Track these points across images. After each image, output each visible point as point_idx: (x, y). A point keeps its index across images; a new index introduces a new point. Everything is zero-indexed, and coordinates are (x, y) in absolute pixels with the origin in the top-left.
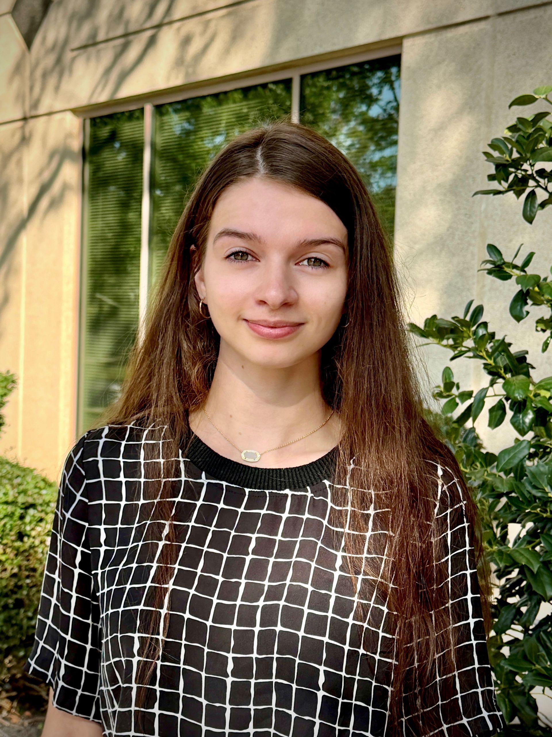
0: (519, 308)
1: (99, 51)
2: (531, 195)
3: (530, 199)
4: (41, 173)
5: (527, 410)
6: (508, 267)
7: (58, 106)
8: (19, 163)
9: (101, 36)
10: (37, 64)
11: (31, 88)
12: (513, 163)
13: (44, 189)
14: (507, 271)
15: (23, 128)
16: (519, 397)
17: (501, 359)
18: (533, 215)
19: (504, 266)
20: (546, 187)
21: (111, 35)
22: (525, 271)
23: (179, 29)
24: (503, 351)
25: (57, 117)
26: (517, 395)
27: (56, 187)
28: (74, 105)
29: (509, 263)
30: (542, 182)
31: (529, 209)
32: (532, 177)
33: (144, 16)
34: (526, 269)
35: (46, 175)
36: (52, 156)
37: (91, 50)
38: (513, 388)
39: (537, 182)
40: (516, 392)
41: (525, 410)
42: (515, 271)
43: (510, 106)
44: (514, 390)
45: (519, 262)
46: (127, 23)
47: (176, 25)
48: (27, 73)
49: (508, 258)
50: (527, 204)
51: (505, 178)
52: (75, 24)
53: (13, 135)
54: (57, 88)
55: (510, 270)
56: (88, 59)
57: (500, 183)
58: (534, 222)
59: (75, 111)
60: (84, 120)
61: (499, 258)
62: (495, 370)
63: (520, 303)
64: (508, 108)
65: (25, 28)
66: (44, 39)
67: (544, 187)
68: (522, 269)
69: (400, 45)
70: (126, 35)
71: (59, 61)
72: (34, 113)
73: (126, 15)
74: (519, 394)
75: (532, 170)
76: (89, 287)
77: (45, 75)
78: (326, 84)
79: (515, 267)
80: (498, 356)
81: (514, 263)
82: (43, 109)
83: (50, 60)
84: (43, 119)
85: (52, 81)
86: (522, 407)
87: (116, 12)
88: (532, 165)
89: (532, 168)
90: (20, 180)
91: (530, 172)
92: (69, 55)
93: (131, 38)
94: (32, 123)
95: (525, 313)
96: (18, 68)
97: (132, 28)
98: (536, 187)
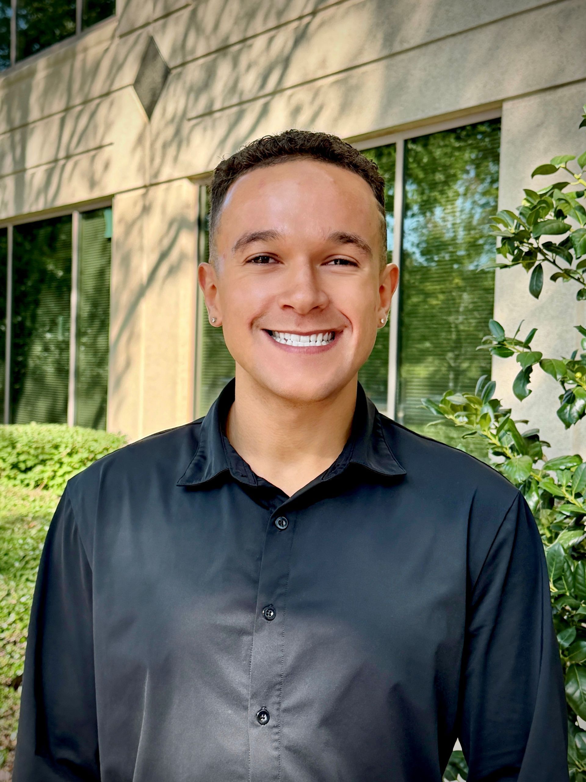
0: (521, 386)
1: (214, 121)
2: (538, 268)
3: (536, 273)
4: (161, 240)
5: (532, 492)
6: (511, 343)
7: (176, 175)
8: (141, 231)
9: (217, 105)
10: (158, 135)
11: (152, 160)
12: (516, 237)
13: (164, 256)
14: (509, 348)
15: (145, 195)
16: (519, 480)
17: (507, 439)
18: (538, 289)
19: (505, 342)
20: (554, 261)
21: (227, 104)
22: (529, 348)
23: (291, 96)
24: (509, 430)
25: (176, 184)
26: (517, 477)
27: (174, 255)
28: (190, 173)
29: (510, 339)
30: (550, 255)
31: (535, 283)
32: (538, 249)
33: (257, 87)
34: (530, 345)
35: (166, 242)
36: (171, 224)
37: (208, 119)
38: (515, 469)
39: (544, 254)
40: (517, 474)
41: (529, 492)
42: (518, 347)
43: (533, 176)
44: (515, 472)
45: (522, 337)
46: (241, 94)
47: (288, 92)
48: (148, 144)
49: (509, 334)
50: (534, 277)
51: (511, 252)
52: (192, 96)
53: (135, 204)
54: (176, 159)
55: (512, 346)
56: (205, 129)
57: (506, 257)
58: (540, 296)
59: (191, 179)
60: (200, 187)
61: (501, 334)
62: (500, 450)
63: (522, 381)
64: (530, 177)
65: (147, 101)
66: (164, 110)
67: (552, 260)
68: (526, 345)
69: (501, 108)
70: (241, 103)
71: (178, 132)
72: (154, 181)
73: (240, 85)
74: (520, 476)
75: (538, 243)
76: (205, 353)
77: (165, 146)
78: (457, 145)
79: (519, 343)
80: (504, 435)
81: (517, 338)
82: (163, 177)
83: (170, 131)
84: (163, 187)
85: (172, 151)
86: (527, 489)
87: (231, 83)
88: (537, 238)
89: (537, 241)
90: (141, 249)
91: (535, 246)
92: (187, 126)
93: (245, 106)
94: (153, 190)
95: (527, 392)
96: (140, 140)
97: (246, 97)
98: (543, 260)
